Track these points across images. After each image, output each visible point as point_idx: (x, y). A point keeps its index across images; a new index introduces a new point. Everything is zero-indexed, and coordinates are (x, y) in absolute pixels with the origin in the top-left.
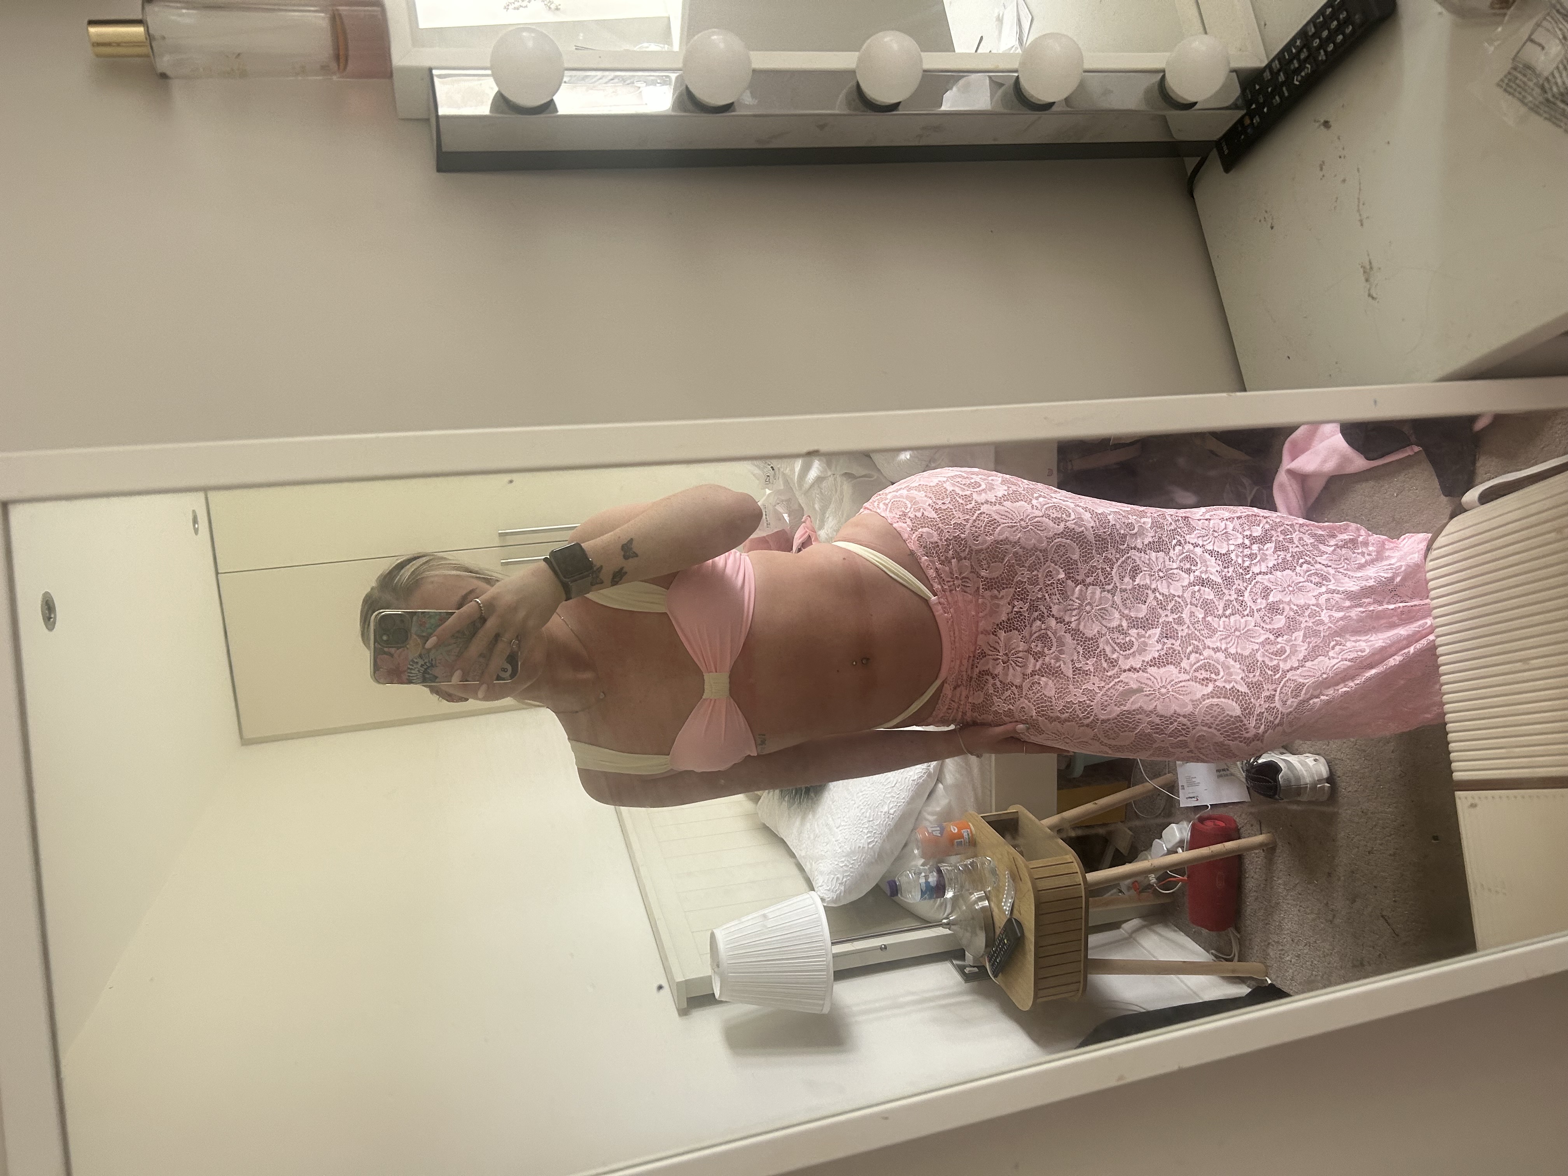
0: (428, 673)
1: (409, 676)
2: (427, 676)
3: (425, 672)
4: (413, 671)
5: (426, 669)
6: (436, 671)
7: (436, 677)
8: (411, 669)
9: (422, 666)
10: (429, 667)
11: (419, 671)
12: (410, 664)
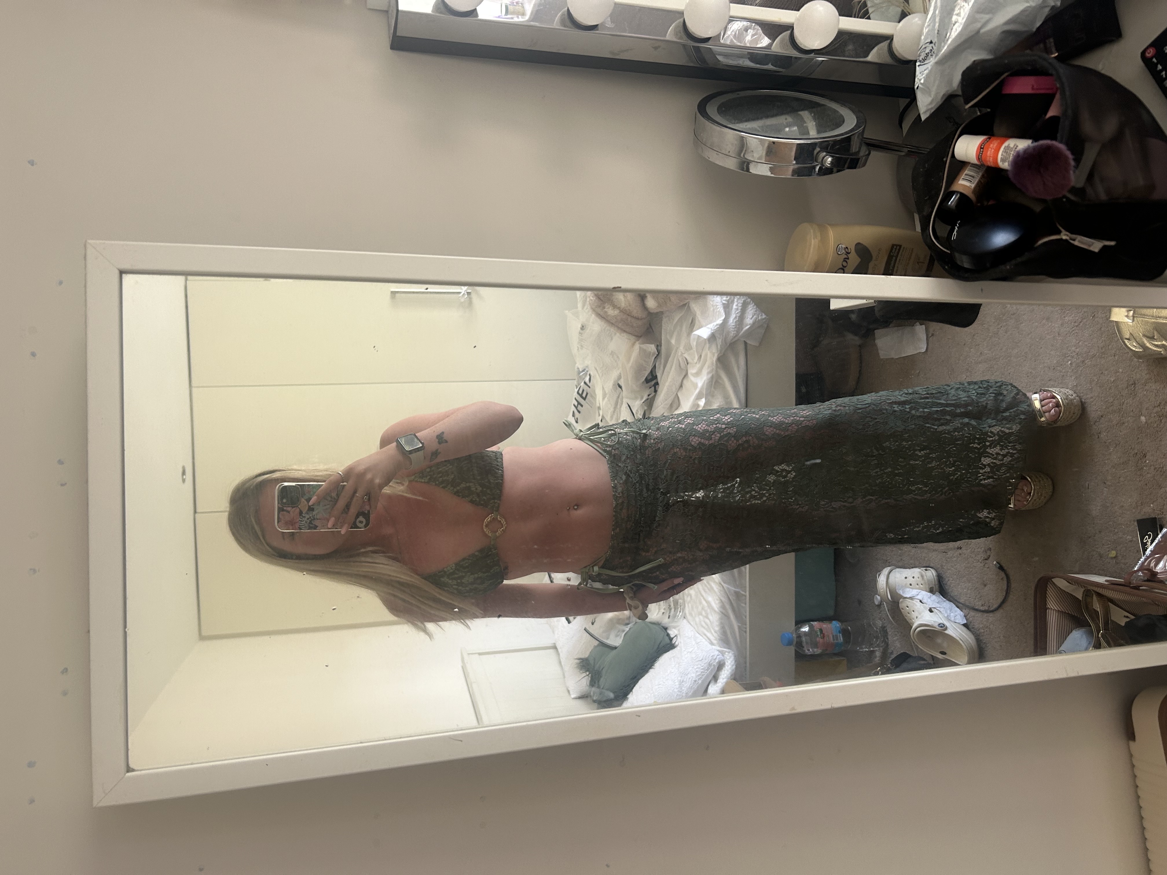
0: (312, 524)
1: (300, 524)
3: (310, 523)
5: (311, 521)
6: (316, 520)
9: (308, 519)
11: (306, 522)
12: (301, 518)
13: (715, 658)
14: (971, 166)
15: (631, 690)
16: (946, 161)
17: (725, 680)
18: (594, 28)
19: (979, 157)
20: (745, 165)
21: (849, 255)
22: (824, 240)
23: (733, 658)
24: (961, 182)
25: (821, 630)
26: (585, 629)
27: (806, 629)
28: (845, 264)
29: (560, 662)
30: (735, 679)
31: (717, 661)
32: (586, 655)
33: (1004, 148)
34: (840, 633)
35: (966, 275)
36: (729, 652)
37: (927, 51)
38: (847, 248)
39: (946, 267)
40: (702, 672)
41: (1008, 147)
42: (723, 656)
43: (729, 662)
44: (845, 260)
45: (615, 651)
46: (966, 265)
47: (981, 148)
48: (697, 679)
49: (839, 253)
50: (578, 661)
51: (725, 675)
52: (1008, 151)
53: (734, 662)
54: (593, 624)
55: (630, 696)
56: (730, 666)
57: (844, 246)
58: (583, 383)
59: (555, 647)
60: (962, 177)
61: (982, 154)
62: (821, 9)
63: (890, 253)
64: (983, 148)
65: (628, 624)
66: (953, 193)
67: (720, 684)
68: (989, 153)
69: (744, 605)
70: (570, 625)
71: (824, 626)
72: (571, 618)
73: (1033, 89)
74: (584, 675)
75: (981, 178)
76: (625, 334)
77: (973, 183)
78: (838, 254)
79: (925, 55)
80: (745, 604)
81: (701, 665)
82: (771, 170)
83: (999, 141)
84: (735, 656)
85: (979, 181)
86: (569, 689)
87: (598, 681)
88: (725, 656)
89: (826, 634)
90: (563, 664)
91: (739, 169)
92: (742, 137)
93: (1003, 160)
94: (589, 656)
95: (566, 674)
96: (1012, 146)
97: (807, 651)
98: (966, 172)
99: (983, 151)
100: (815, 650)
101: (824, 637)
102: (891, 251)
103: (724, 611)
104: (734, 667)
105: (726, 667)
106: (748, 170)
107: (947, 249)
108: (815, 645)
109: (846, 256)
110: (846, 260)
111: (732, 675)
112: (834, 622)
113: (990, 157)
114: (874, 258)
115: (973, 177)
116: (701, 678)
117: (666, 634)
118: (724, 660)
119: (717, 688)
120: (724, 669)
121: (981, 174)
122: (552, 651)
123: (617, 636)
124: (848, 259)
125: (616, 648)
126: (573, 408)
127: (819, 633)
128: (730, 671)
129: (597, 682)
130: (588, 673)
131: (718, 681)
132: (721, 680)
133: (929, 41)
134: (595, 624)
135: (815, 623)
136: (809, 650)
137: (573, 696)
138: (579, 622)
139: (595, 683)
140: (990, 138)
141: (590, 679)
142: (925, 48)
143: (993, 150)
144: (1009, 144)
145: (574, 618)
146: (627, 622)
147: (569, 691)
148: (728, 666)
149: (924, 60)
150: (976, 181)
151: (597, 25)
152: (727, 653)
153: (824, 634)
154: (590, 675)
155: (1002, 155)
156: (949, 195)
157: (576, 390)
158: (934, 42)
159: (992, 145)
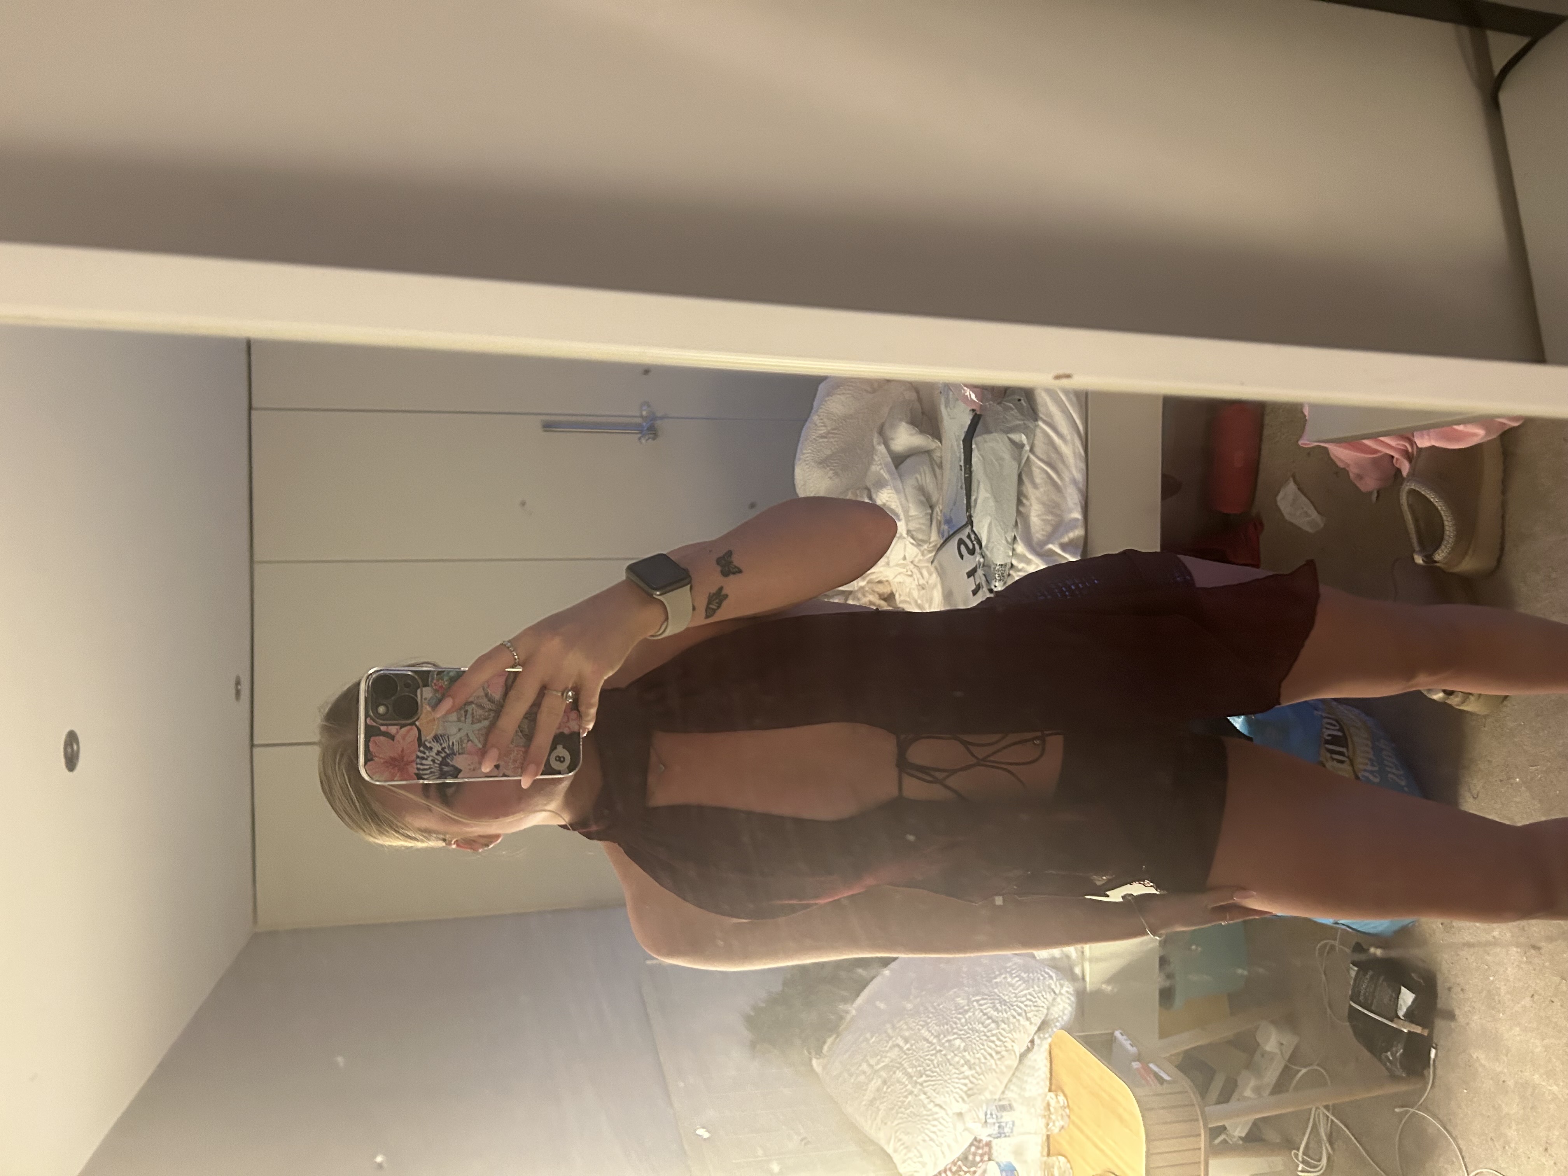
0: (447, 765)
1: (418, 769)
2: (446, 769)
3: (444, 763)
4: (424, 762)
5: (443, 758)
6: (459, 762)
7: (460, 771)
8: (423, 758)
9: (438, 753)
10: (448, 755)
11: (433, 761)
12: (420, 751)
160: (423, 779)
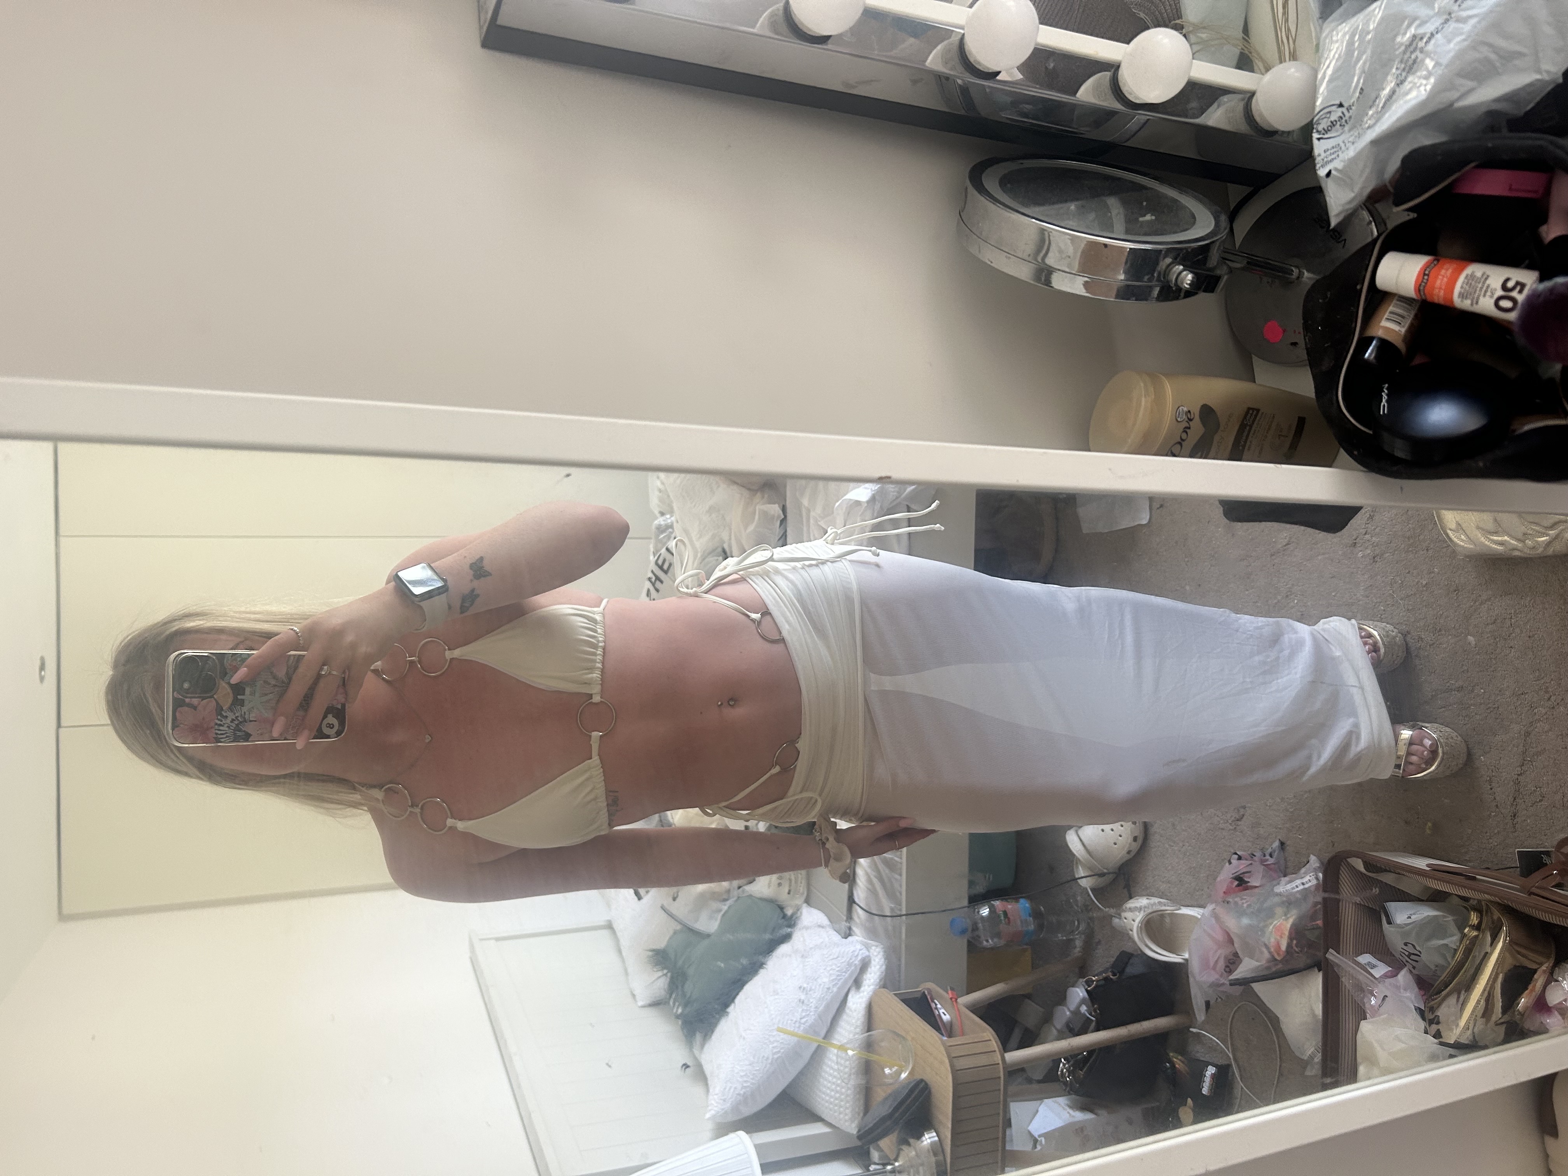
0: (240, 730)
1: (217, 734)
2: (239, 733)
3: (237, 729)
4: (221, 728)
5: (237, 725)
6: (249, 728)
7: (250, 735)
8: (220, 725)
9: (232, 721)
10: (241, 722)
11: (228, 727)
12: (219, 720)
13: (856, 954)
14: (1398, 300)
15: (733, 1000)
16: (1362, 288)
17: (872, 987)
18: (823, 40)
19: (1418, 289)
20: (1044, 274)
21: (1191, 423)
22: (1159, 399)
23: (882, 953)
24: (1384, 323)
25: (1005, 913)
26: (663, 908)
27: (985, 912)
28: (1184, 436)
29: (620, 951)
30: (884, 986)
31: (859, 958)
32: (661, 945)
33: (1466, 277)
34: (1030, 916)
35: (1395, 468)
36: (877, 946)
37: (1334, 117)
38: (1189, 412)
39: (1356, 453)
40: (838, 976)
41: (1472, 276)
42: (869, 951)
43: (877, 960)
44: (1186, 430)
45: (706, 942)
46: (1399, 454)
47: (1424, 274)
48: (831, 986)
49: (1179, 420)
50: (650, 953)
51: (872, 981)
52: (1473, 283)
53: (883, 960)
54: (674, 899)
55: (731, 1009)
56: (878, 967)
57: (1185, 409)
58: (663, 550)
59: (609, 926)
60: (1386, 316)
61: (1426, 283)
62: (1166, 41)
63: (1243, 421)
64: (1428, 275)
65: (725, 900)
66: (1371, 339)
67: (865, 993)
68: (1438, 282)
69: (897, 877)
70: (642, 901)
71: (1010, 907)
72: (642, 891)
73: (1510, 189)
74: (660, 974)
75: (1413, 319)
76: (735, 487)
77: (1403, 327)
78: (1177, 420)
79: (1329, 124)
80: (901, 875)
81: (836, 965)
82: (1086, 285)
83: (1455, 266)
84: (885, 952)
85: (1411, 326)
86: (635, 993)
87: (683, 986)
88: (872, 951)
89: (1011, 918)
90: (624, 954)
91: (1034, 281)
92: (1042, 231)
93: (1462, 296)
94: (667, 946)
95: (630, 970)
96: (1479, 274)
97: (985, 943)
98: (1391, 308)
99: (1427, 280)
100: (995, 940)
101: (1009, 923)
102: (1245, 417)
103: (870, 887)
104: (884, 967)
105: (873, 968)
106: (1048, 282)
107: (1370, 429)
108: (998, 935)
109: (1187, 425)
110: (1188, 430)
111: (881, 980)
112: (1022, 901)
113: (1440, 288)
114: (1222, 428)
115: (1403, 317)
116: (837, 984)
117: (782, 916)
118: (869, 956)
119: (860, 1000)
120: (869, 970)
121: (1413, 313)
122: (606, 933)
123: (711, 918)
124: (1189, 428)
125: (708, 936)
126: (648, 585)
127: (1002, 918)
128: (878, 974)
129: (680, 987)
130: (665, 971)
131: (862, 989)
132: (866, 987)
133: (1338, 102)
134: (678, 900)
135: (997, 903)
136: (987, 941)
137: (640, 1003)
138: (654, 896)
139: (677, 987)
140: (1438, 261)
141: (668, 980)
142: (1330, 112)
143: (1445, 279)
144: (1473, 272)
145: (647, 892)
146: (725, 897)
147: (634, 996)
148: (875, 966)
149: (1326, 131)
150: (1407, 323)
151: (829, 37)
152: (873, 948)
153: (1009, 919)
154: (669, 974)
155: (1462, 287)
156: (1365, 342)
157: (652, 559)
158: (1346, 105)
159: (1443, 272)
160: (221, 742)
